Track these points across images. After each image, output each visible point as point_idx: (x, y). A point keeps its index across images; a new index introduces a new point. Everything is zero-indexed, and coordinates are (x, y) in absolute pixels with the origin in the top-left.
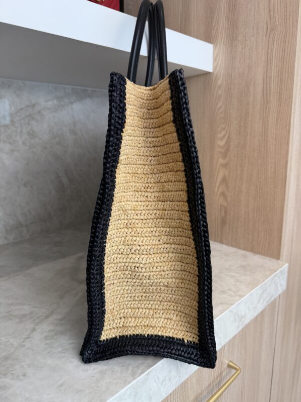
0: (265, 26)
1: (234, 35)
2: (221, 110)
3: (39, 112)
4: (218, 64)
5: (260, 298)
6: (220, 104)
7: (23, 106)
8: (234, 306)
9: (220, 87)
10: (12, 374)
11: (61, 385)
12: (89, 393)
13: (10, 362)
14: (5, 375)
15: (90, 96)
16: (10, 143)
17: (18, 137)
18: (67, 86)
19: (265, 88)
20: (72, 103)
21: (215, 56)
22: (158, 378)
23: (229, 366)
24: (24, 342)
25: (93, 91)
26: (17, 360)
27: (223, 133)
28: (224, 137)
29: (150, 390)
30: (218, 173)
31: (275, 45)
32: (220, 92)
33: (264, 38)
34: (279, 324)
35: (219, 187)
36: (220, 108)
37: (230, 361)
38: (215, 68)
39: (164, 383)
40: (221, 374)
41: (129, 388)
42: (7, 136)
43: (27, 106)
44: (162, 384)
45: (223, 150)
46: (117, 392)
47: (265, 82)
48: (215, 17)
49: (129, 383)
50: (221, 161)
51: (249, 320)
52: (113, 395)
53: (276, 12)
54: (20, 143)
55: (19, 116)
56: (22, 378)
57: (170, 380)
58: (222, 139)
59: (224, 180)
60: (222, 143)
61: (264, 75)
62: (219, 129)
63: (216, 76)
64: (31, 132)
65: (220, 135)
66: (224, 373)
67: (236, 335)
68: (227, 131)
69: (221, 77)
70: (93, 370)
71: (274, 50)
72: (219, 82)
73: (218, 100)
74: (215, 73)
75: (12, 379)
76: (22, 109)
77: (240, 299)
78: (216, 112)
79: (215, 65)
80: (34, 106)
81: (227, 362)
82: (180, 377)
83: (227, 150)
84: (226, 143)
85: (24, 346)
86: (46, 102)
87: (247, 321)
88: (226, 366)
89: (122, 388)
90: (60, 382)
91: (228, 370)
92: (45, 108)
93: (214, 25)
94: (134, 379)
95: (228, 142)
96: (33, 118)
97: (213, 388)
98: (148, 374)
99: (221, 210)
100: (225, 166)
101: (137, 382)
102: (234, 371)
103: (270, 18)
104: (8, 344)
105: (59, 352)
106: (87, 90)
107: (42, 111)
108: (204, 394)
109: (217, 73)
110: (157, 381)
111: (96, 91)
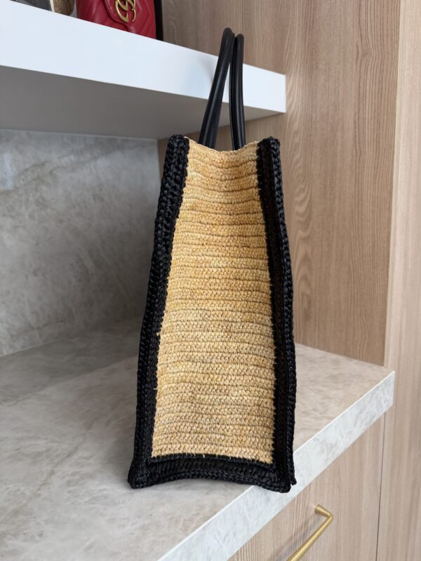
0: (355, 50)
1: (314, 62)
2: (300, 164)
3: (51, 173)
4: (293, 101)
5: (356, 420)
6: (297, 156)
7: (28, 166)
8: (319, 433)
9: (296, 133)
10: (25, 534)
11: (90, 547)
12: (127, 556)
13: (21, 517)
14: (15, 536)
15: (121, 148)
16: (13, 217)
17: (23, 209)
18: (88, 136)
19: (357, 134)
20: (95, 158)
21: (289, 90)
22: (219, 533)
23: (317, 512)
24: (39, 490)
25: (124, 140)
26: (31, 515)
27: (302, 196)
28: (303, 201)
29: (209, 549)
30: (298, 249)
31: (369, 76)
32: (297, 140)
33: (354, 66)
34: (385, 452)
35: (299, 269)
36: (297, 162)
37: (319, 505)
38: (289, 107)
39: (227, 539)
40: (306, 523)
41: (179, 548)
42: (8, 208)
43: (35, 165)
44: (224, 540)
45: (303, 219)
46: (163, 554)
47: (357, 125)
48: (287, 37)
49: (180, 541)
50: (301, 233)
51: (343, 450)
53: (369, 31)
54: (27, 216)
55: (23, 180)
56: (37, 538)
57: (235, 535)
58: (301, 204)
59: (306, 259)
60: (301, 209)
61: (355, 116)
62: (297, 190)
63: (291, 117)
64: (41, 201)
65: (299, 199)
66: (311, 522)
67: (324, 471)
68: (308, 192)
69: (298, 119)
70: (132, 525)
71: (368, 81)
72: (296, 126)
73: (295, 150)
74: (290, 113)
75: (25, 540)
76: (27, 170)
77: (329, 422)
78: (292, 167)
79: (290, 101)
80: (43, 164)
81: (314, 507)
82: (248, 530)
83: (309, 218)
85: (39, 495)
86: (59, 158)
87: (339, 452)
88: (313, 512)
89: (171, 548)
90: (88, 543)
91: (316, 516)
92: (58, 167)
93: (286, 48)
94: (187, 535)
95: (309, 207)
96: (43, 182)
97: (295, 544)
98: (204, 528)
99: (302, 299)
100: (306, 240)
101: (191, 539)
102: (324, 519)
103: (362, 40)
104: (19, 493)
105: (86, 502)
106: (116, 140)
107: (54, 172)
108: (284, 550)
109: (292, 114)
110: (218, 538)
111: (128, 140)
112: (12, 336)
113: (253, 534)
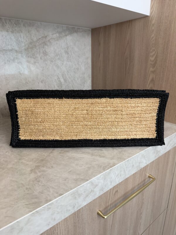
3: (49, 41)
4: (153, 10)
5: (168, 144)
6: (153, 35)
7: (40, 37)
9: (153, 25)
10: (46, 166)
11: (70, 171)
12: (84, 175)
13: (44, 162)
14: (43, 167)
15: (76, 32)
16: (34, 58)
17: (38, 55)
18: (64, 25)
20: (66, 36)
21: (152, 5)
22: (115, 173)
23: (149, 177)
24: (49, 154)
25: (78, 28)
26: (48, 161)
27: (154, 53)
28: (154, 55)
29: (111, 178)
30: (149, 76)
32: (153, 28)
35: (149, 85)
36: (153, 38)
37: (150, 175)
38: (151, 13)
39: (118, 176)
40: (145, 180)
41: (102, 174)
42: (32, 54)
43: (43, 37)
44: (117, 177)
45: (153, 63)
49: (102, 172)
50: (151, 69)
51: (162, 154)
52: (94, 177)
54: (39, 58)
55: (38, 43)
56: (51, 168)
57: (121, 175)
58: (152, 56)
59: (153, 80)
60: (152, 59)
62: (152, 50)
63: (152, 18)
64: (45, 52)
65: (152, 54)
66: (146, 180)
67: (153, 161)
68: (156, 51)
69: (155, 18)
70: (84, 166)
72: (153, 22)
73: (152, 33)
74: (151, 16)
75: (47, 168)
76: (40, 39)
78: (150, 40)
79: (152, 11)
80: (46, 37)
81: (148, 175)
82: (125, 175)
83: (156, 63)
84: (155, 59)
85: (50, 156)
86: (52, 34)
87: (160, 155)
88: (147, 177)
90: (69, 170)
91: (149, 179)
92: (52, 38)
94: (104, 171)
95: (156, 57)
96: (46, 44)
97: (140, 187)
98: (111, 170)
100: (153, 72)
101: (106, 172)
102: (151, 179)
104: (42, 155)
105: (67, 159)
106: (75, 28)
107: (50, 40)
108: (136, 188)
109: (152, 16)
110: (115, 175)
111: (79, 28)
113: (127, 177)
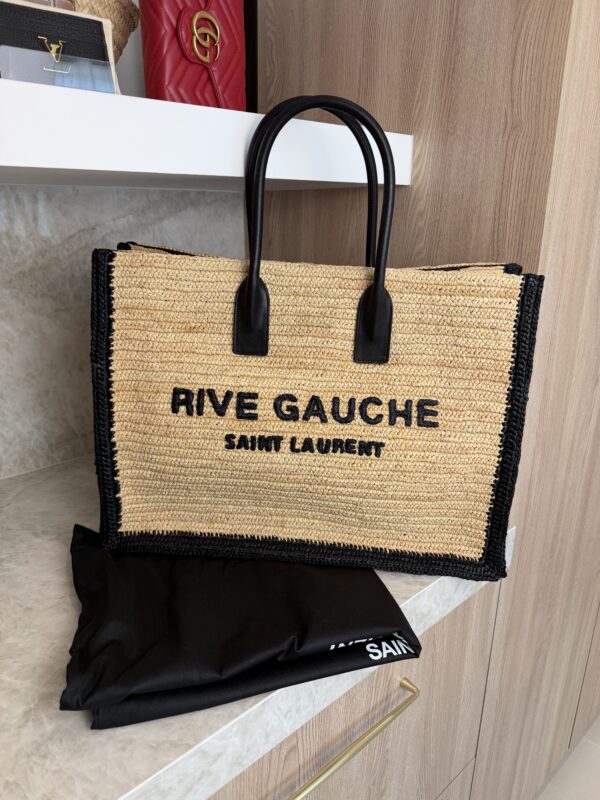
0: (503, 118)
1: (451, 125)
2: (423, 256)
3: (103, 240)
4: (420, 172)
6: (421, 245)
7: (73, 231)
8: (408, 601)
9: (421, 214)
16: (53, 298)
18: (152, 189)
20: (161, 219)
21: (416, 157)
22: (280, 709)
23: (402, 685)
25: (199, 193)
29: (267, 724)
31: (517, 156)
32: (421, 224)
33: (500, 139)
36: (420, 252)
37: (405, 678)
38: (415, 178)
39: (288, 715)
40: (388, 697)
41: (236, 723)
42: (48, 286)
43: (82, 231)
44: (286, 716)
46: (217, 729)
47: (497, 217)
48: (420, 84)
49: (237, 716)
51: (437, 619)
52: (211, 733)
53: (523, 96)
54: (71, 297)
55: (68, 250)
57: (298, 711)
61: (496, 205)
66: (394, 696)
69: (425, 197)
71: (516, 162)
72: (421, 205)
73: (418, 237)
74: (415, 188)
76: (72, 236)
77: (421, 590)
79: (416, 172)
80: (94, 229)
81: (399, 679)
82: (314, 706)
86: (114, 220)
87: (433, 622)
88: (397, 685)
89: (226, 723)
91: (401, 690)
92: (112, 232)
93: (416, 99)
97: (373, 719)
101: (247, 715)
102: (410, 694)
103: (512, 107)
106: (188, 192)
107: (107, 238)
108: (357, 727)
109: (418, 190)
110: (278, 713)
111: (204, 193)
112: (51, 446)
113: (319, 710)
